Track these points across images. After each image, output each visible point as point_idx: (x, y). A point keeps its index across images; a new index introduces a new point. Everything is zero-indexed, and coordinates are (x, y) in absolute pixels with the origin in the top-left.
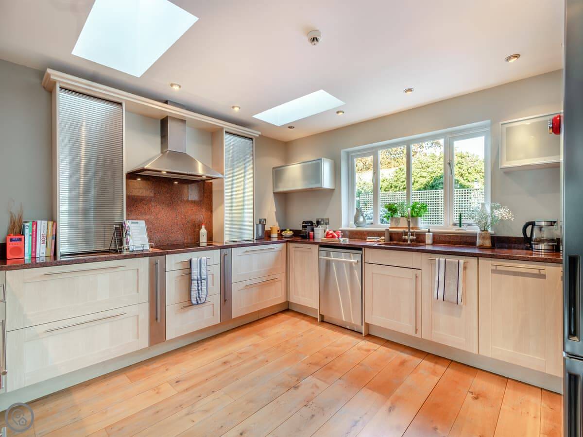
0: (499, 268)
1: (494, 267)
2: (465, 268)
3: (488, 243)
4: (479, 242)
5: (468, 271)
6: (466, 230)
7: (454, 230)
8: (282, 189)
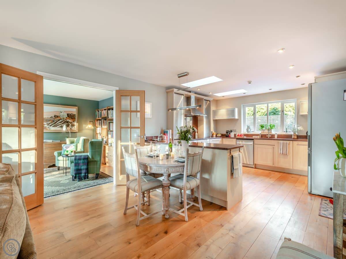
0: (299, 144)
1: (298, 144)
2: (289, 144)
3: (296, 137)
4: (293, 137)
5: (290, 145)
6: (288, 133)
7: (285, 133)
8: (217, 118)
